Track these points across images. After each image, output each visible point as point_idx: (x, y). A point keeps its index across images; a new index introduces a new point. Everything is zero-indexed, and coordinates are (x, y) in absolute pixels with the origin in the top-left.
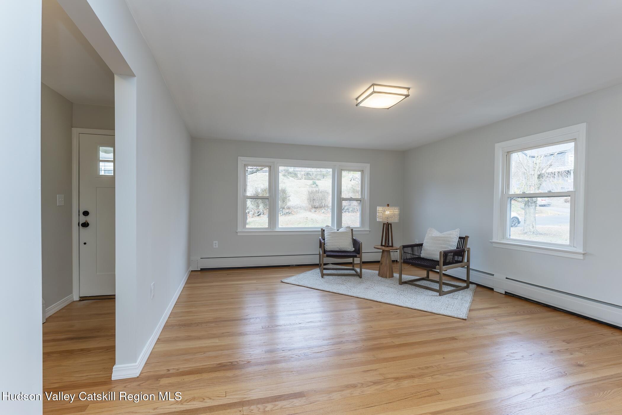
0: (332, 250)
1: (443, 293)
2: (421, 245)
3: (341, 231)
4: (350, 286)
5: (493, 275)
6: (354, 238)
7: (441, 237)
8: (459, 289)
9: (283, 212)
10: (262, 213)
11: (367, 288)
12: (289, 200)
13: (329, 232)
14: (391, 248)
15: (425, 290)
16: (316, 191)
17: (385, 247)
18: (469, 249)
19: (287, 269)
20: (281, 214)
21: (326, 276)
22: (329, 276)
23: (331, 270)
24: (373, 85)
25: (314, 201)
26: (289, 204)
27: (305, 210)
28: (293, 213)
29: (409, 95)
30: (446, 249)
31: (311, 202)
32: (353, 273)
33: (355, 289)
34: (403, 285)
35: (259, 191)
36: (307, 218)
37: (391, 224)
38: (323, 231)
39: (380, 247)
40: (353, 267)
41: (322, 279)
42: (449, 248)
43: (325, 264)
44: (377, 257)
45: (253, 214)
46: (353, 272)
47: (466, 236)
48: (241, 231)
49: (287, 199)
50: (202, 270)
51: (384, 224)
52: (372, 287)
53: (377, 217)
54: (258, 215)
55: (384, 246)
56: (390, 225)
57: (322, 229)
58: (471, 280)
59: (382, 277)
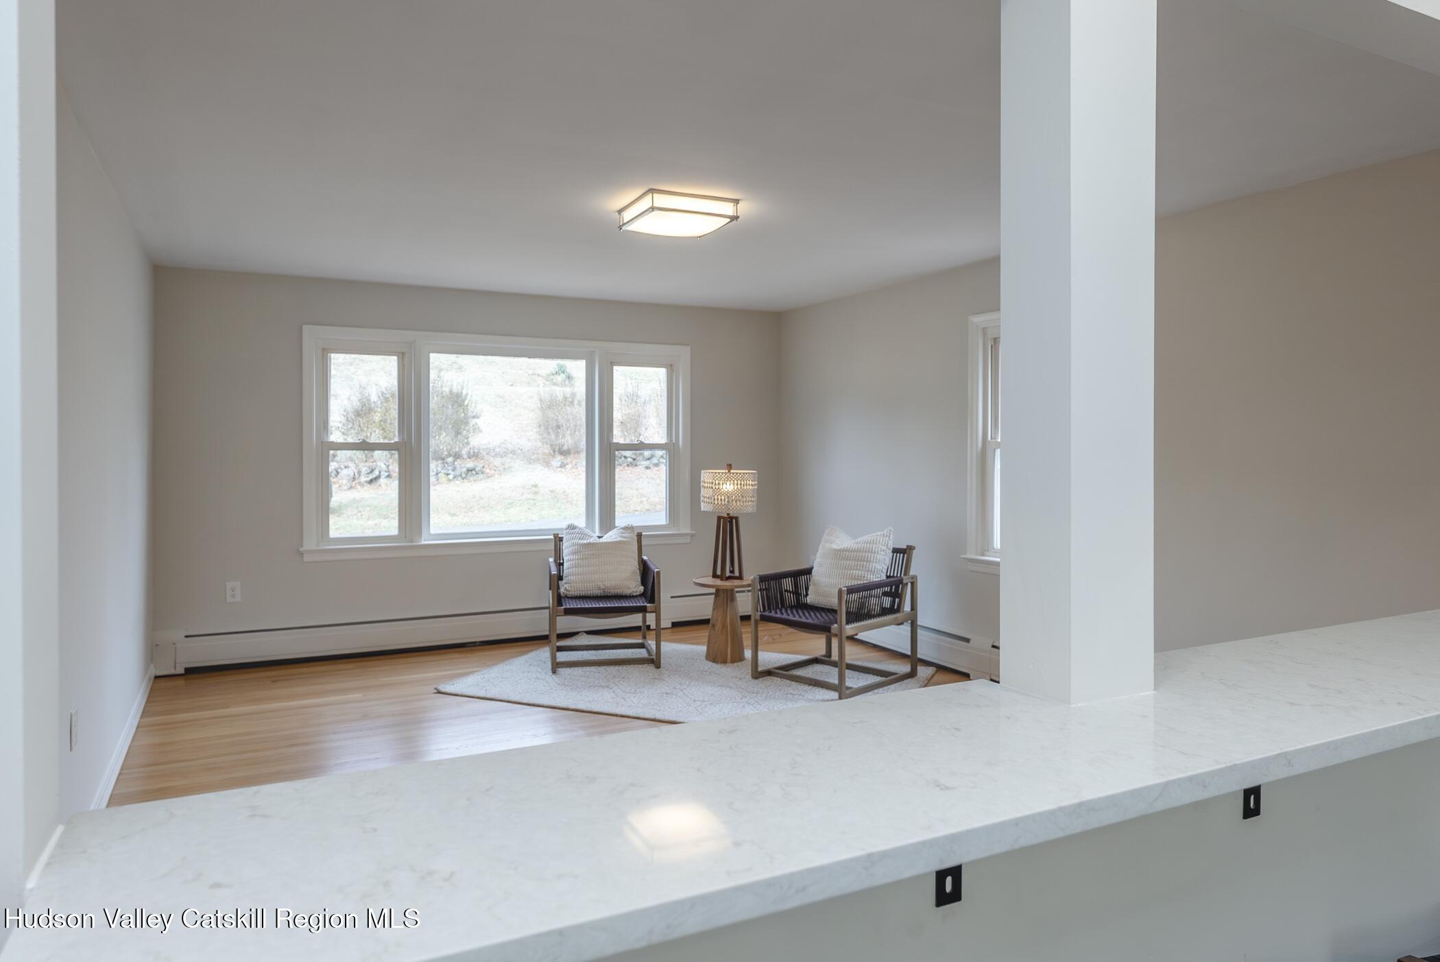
0: (583, 593)
1: (848, 692)
2: (808, 572)
3: (608, 540)
4: (624, 689)
5: (967, 640)
6: (645, 558)
7: (854, 551)
8: (890, 679)
9: (454, 470)
10: (384, 474)
11: (666, 693)
12: (477, 429)
13: (574, 545)
14: (737, 582)
15: (811, 687)
16: (565, 398)
17: (722, 580)
18: (914, 577)
19: (457, 655)
20: (451, 477)
21: (564, 669)
22: (572, 669)
23: (583, 650)
24: (652, 191)
25: (558, 432)
26: (476, 441)
27: (530, 461)
28: (488, 471)
29: (738, 217)
30: (861, 580)
31: (549, 433)
32: (641, 656)
33: (635, 697)
34: (761, 679)
35: (374, 398)
36: (536, 486)
37: (736, 518)
38: (558, 540)
39: (709, 580)
40: (644, 637)
41: (553, 676)
42: (867, 577)
43: (562, 636)
44: (704, 608)
45: (352, 475)
46: (642, 653)
47: (907, 546)
48: (314, 547)
49: (471, 424)
50: (190, 671)
51: (719, 518)
52: (682, 690)
53: (702, 498)
54: (371, 482)
55: (722, 577)
56: (734, 520)
57: (556, 536)
58: (921, 654)
59: (714, 661)
